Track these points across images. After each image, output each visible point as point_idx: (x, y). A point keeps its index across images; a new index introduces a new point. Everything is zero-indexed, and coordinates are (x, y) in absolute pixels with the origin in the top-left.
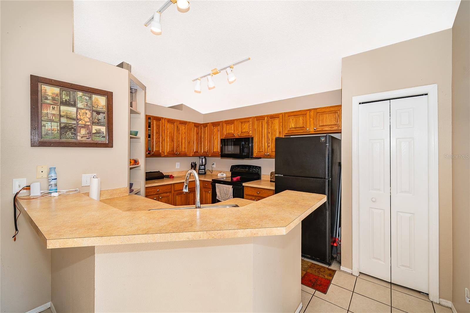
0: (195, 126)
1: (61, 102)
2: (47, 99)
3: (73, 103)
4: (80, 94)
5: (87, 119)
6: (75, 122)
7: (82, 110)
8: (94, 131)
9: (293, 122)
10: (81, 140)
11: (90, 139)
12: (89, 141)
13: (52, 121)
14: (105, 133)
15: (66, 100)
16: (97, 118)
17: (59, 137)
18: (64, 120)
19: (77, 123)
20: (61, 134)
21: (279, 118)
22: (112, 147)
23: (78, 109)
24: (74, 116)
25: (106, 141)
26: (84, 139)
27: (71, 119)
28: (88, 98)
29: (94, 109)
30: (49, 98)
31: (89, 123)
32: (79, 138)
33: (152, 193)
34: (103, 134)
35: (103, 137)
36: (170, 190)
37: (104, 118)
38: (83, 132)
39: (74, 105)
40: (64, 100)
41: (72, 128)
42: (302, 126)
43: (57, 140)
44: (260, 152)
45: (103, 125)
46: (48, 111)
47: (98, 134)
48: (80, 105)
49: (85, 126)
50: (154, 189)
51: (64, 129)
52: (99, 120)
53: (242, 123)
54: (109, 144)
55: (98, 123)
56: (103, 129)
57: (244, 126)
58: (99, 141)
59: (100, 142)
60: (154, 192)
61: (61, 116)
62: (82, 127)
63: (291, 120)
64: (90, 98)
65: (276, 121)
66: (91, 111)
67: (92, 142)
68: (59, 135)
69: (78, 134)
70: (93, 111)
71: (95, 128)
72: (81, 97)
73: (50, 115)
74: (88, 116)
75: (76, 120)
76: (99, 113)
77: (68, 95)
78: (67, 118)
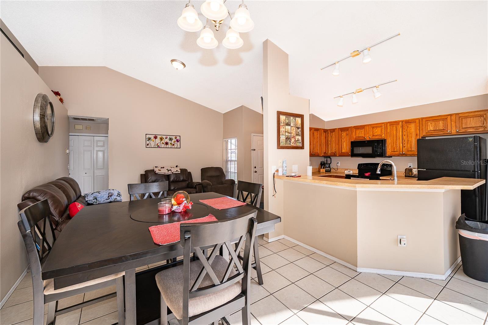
1: (286, 124)
2: (281, 123)
4: (292, 118)
5: (294, 133)
6: (290, 135)
8: (297, 140)
9: (431, 125)
12: (295, 145)
13: (283, 135)
14: (300, 140)
15: (287, 123)
18: (287, 134)
21: (415, 123)
23: (291, 127)
24: (290, 131)
25: (300, 145)
26: (293, 144)
29: (297, 126)
30: (282, 122)
31: (295, 135)
32: (292, 144)
35: (300, 143)
37: (301, 131)
38: (293, 140)
39: (290, 125)
41: (289, 138)
42: (442, 129)
43: (284, 145)
44: (394, 151)
45: (299, 136)
46: (282, 129)
48: (292, 125)
49: (294, 137)
51: (287, 139)
52: (299, 132)
53: (373, 128)
54: (303, 147)
55: (297, 135)
56: (300, 138)
57: (376, 130)
59: (299, 146)
61: (286, 132)
62: (293, 138)
63: (430, 124)
64: (295, 120)
65: (412, 126)
67: (296, 146)
68: (285, 142)
69: (291, 141)
70: (296, 127)
71: (297, 137)
72: (292, 120)
73: (282, 132)
74: (295, 130)
75: (291, 133)
76: (298, 128)
77: (288, 120)
78: (288, 132)
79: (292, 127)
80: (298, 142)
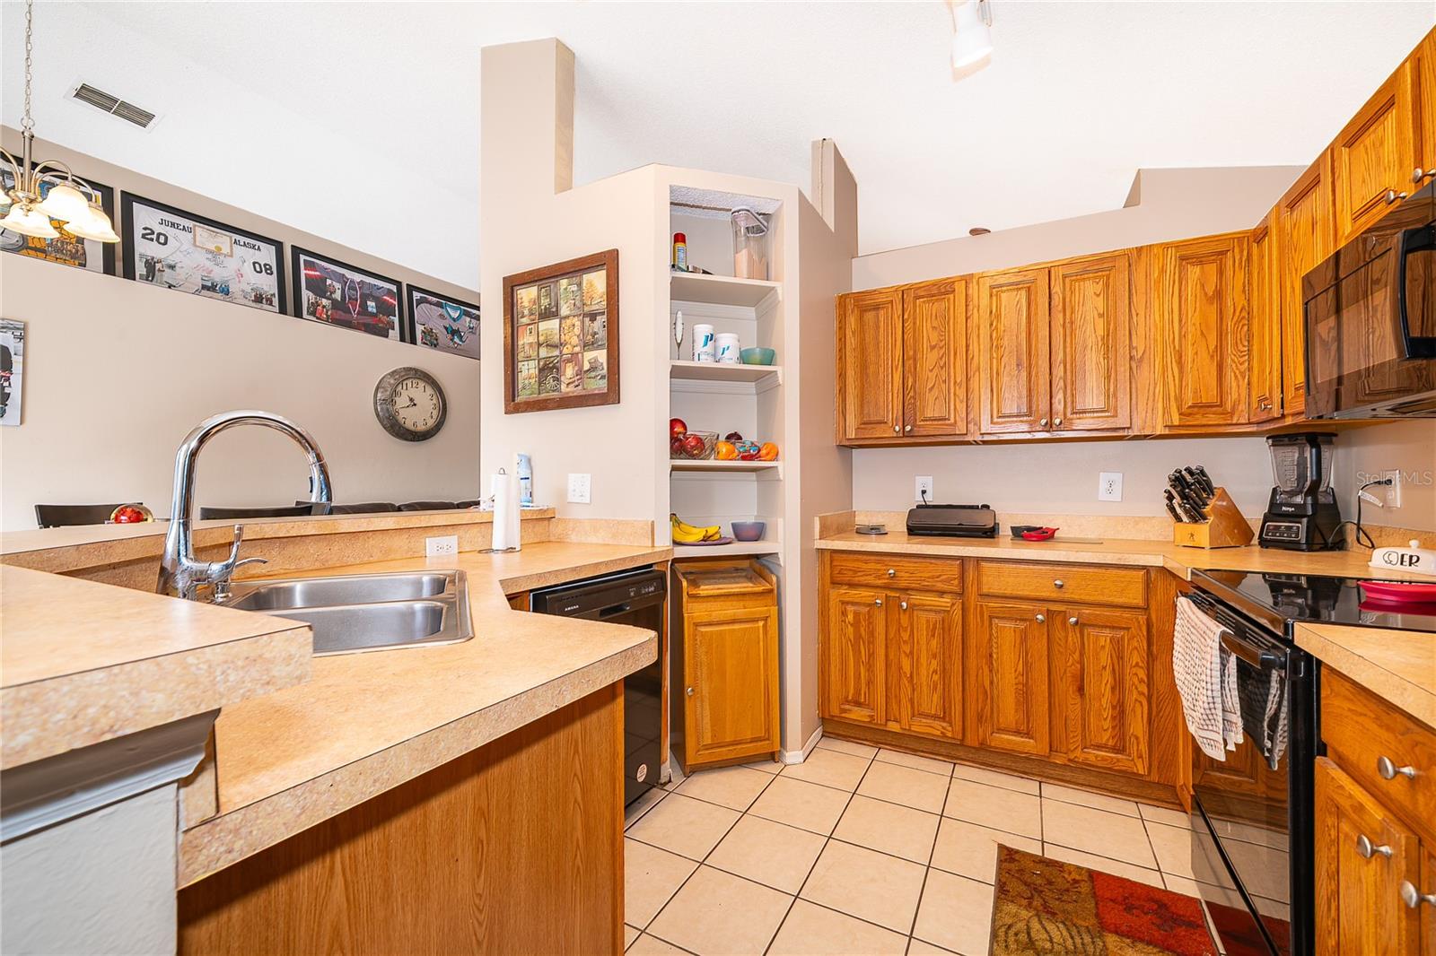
0: (1183, 258)
1: (539, 315)
2: (522, 317)
3: (554, 310)
4: (564, 282)
5: (575, 340)
6: (557, 353)
7: (568, 321)
8: (586, 367)
10: (568, 393)
11: (580, 387)
12: (579, 391)
13: (528, 358)
14: (605, 367)
15: (546, 308)
16: (591, 331)
17: (537, 391)
18: (544, 352)
19: (561, 352)
20: (540, 384)
22: (617, 400)
23: (561, 319)
24: (556, 339)
25: (600, 385)
26: (571, 388)
27: (551, 346)
28: (574, 288)
29: (586, 309)
30: (526, 312)
31: (577, 349)
32: (563, 387)
33: (871, 580)
34: (603, 369)
35: (603, 377)
36: (956, 582)
37: (604, 327)
38: (569, 371)
39: (556, 314)
40: (543, 307)
41: (554, 367)
43: (535, 397)
45: (599, 347)
46: (525, 339)
47: (594, 371)
48: (564, 311)
49: (574, 358)
50: (878, 566)
51: (549, 369)
52: (596, 333)
54: (611, 395)
55: (593, 344)
56: (601, 356)
58: (595, 389)
59: (596, 392)
60: (879, 577)
61: (539, 345)
62: (569, 361)
64: (580, 285)
66: (581, 317)
67: (584, 393)
68: (536, 386)
69: (562, 378)
70: (585, 315)
71: (589, 355)
72: (566, 289)
73: (527, 348)
74: (577, 331)
75: (561, 345)
76: (593, 317)
77: (548, 295)
78: (547, 345)
79: (567, 317)
80: (593, 374)
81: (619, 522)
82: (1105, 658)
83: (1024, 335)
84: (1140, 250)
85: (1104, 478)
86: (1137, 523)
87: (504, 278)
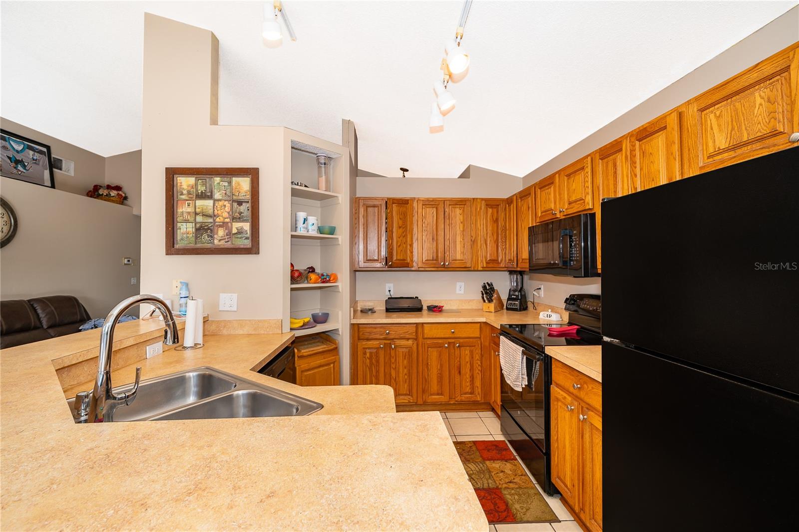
0: (487, 205)
1: (196, 195)
2: (182, 194)
3: (209, 194)
4: (217, 179)
5: (225, 215)
6: (211, 220)
7: (220, 202)
8: (234, 231)
9: (719, 126)
10: (218, 245)
11: (229, 243)
12: (229, 245)
13: (187, 221)
15: (202, 192)
16: (238, 211)
17: (194, 242)
18: (199, 219)
19: (214, 220)
20: (196, 238)
21: (666, 130)
22: (257, 253)
23: (215, 201)
24: (210, 212)
25: (247, 243)
26: (222, 242)
27: (207, 216)
28: (226, 184)
29: (235, 198)
30: (185, 192)
31: (227, 220)
32: (216, 242)
34: (247, 233)
35: (247, 238)
36: (414, 334)
37: (248, 210)
38: (221, 232)
39: (211, 197)
40: (200, 191)
41: (209, 229)
43: (192, 245)
45: (244, 221)
46: (183, 209)
47: (240, 234)
48: (217, 196)
49: (224, 225)
51: (201, 230)
52: (242, 213)
53: (569, 176)
54: (253, 249)
55: (240, 219)
56: (247, 226)
57: (574, 184)
58: (241, 245)
59: (242, 247)
61: (196, 214)
62: (220, 226)
63: (714, 122)
64: (230, 183)
66: (231, 202)
67: (232, 246)
68: (193, 239)
69: (215, 236)
70: (234, 201)
71: (236, 226)
72: (219, 183)
73: (185, 215)
74: (228, 209)
75: (214, 216)
76: (240, 203)
77: (204, 184)
78: (203, 215)
79: (219, 200)
80: (239, 236)
81: (259, 321)
82: (468, 359)
83: (435, 227)
84: (474, 199)
85: (458, 284)
86: (469, 302)
87: (166, 168)
